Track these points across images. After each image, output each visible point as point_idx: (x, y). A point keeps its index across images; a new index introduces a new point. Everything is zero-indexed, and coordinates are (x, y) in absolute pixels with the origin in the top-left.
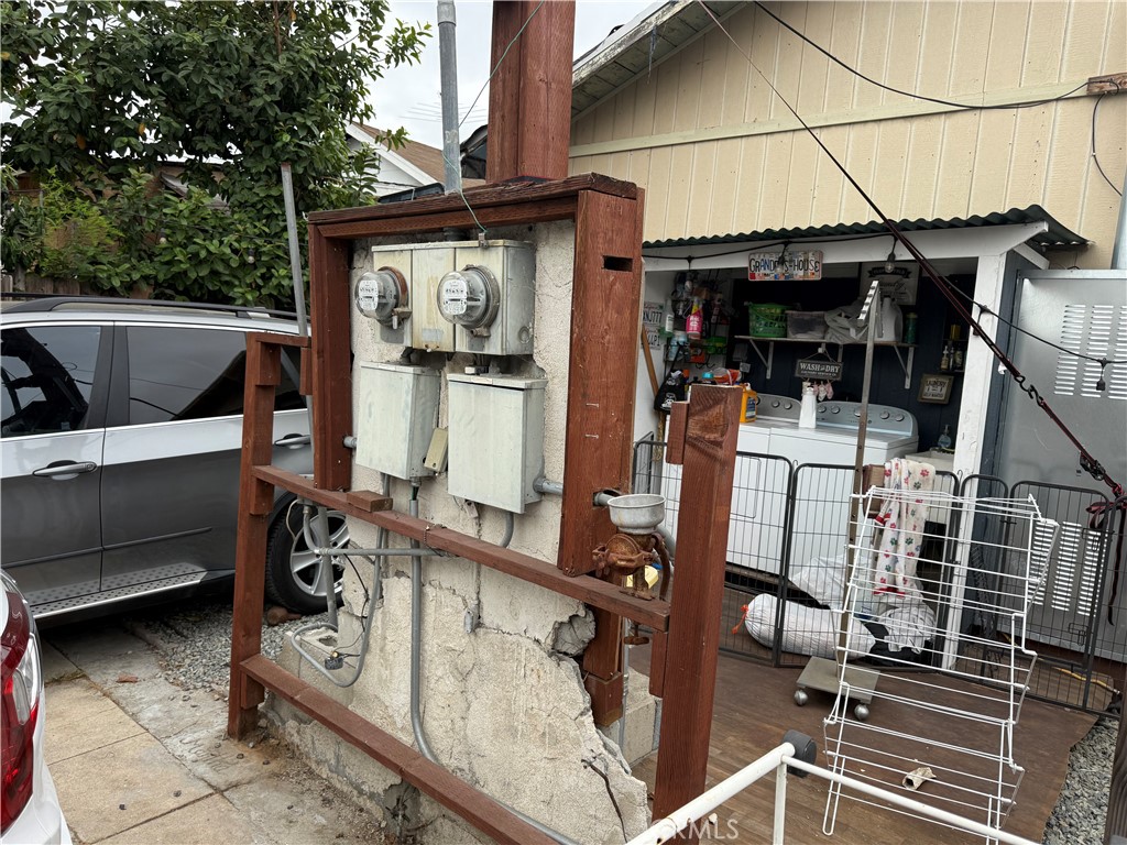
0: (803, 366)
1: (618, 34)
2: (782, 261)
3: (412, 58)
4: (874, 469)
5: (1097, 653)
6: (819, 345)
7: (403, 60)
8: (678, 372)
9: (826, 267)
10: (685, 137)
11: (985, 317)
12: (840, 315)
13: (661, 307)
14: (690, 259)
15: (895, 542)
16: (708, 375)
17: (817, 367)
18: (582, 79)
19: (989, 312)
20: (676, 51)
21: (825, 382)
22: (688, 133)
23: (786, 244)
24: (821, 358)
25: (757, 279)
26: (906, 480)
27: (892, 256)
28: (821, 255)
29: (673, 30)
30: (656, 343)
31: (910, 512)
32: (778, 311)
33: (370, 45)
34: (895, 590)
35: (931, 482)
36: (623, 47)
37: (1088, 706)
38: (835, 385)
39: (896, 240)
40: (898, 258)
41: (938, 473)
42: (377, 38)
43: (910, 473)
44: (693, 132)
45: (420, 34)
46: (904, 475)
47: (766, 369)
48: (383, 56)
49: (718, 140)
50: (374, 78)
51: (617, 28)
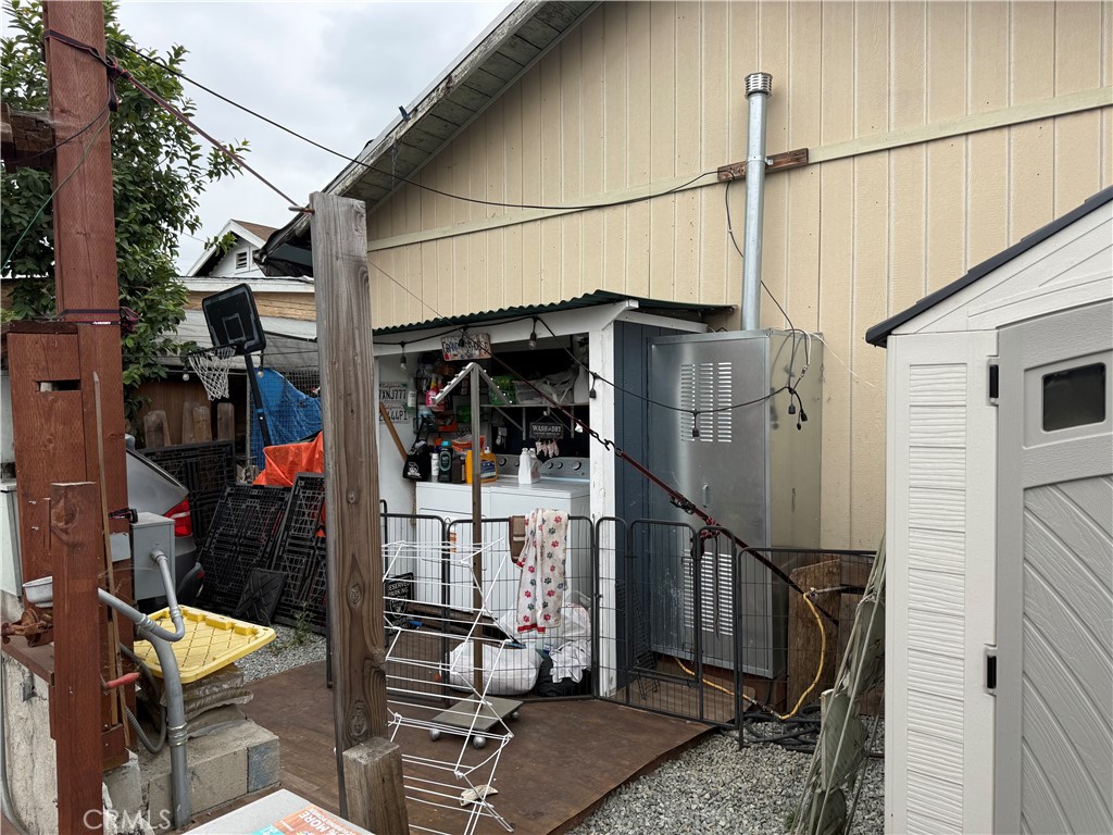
0: (535, 428)
1: (372, 147)
2: (462, 344)
3: (233, 171)
4: (516, 520)
5: (745, 671)
6: (545, 409)
7: (226, 174)
8: (423, 443)
9: (493, 346)
10: (444, 232)
11: (598, 382)
12: (545, 383)
13: (405, 385)
14: (403, 344)
15: (533, 583)
16: (445, 443)
17: (546, 428)
18: (347, 187)
19: (599, 378)
20: (431, 157)
21: (552, 442)
22: (446, 229)
23: (465, 329)
24: (546, 421)
25: (450, 359)
26: (541, 526)
27: (533, 336)
28: (489, 337)
29: (422, 141)
30: (403, 417)
31: (546, 555)
32: (507, 381)
33: (190, 163)
34: (534, 626)
35: (564, 526)
36: (375, 158)
37: (705, 717)
38: (559, 444)
39: (535, 322)
40: (539, 337)
41: (570, 518)
42: (196, 157)
43: (544, 521)
44: (449, 227)
45: (239, 150)
46: (539, 523)
47: (522, 432)
48: (204, 172)
49: (469, 233)
50: (199, 193)
51: (370, 142)
